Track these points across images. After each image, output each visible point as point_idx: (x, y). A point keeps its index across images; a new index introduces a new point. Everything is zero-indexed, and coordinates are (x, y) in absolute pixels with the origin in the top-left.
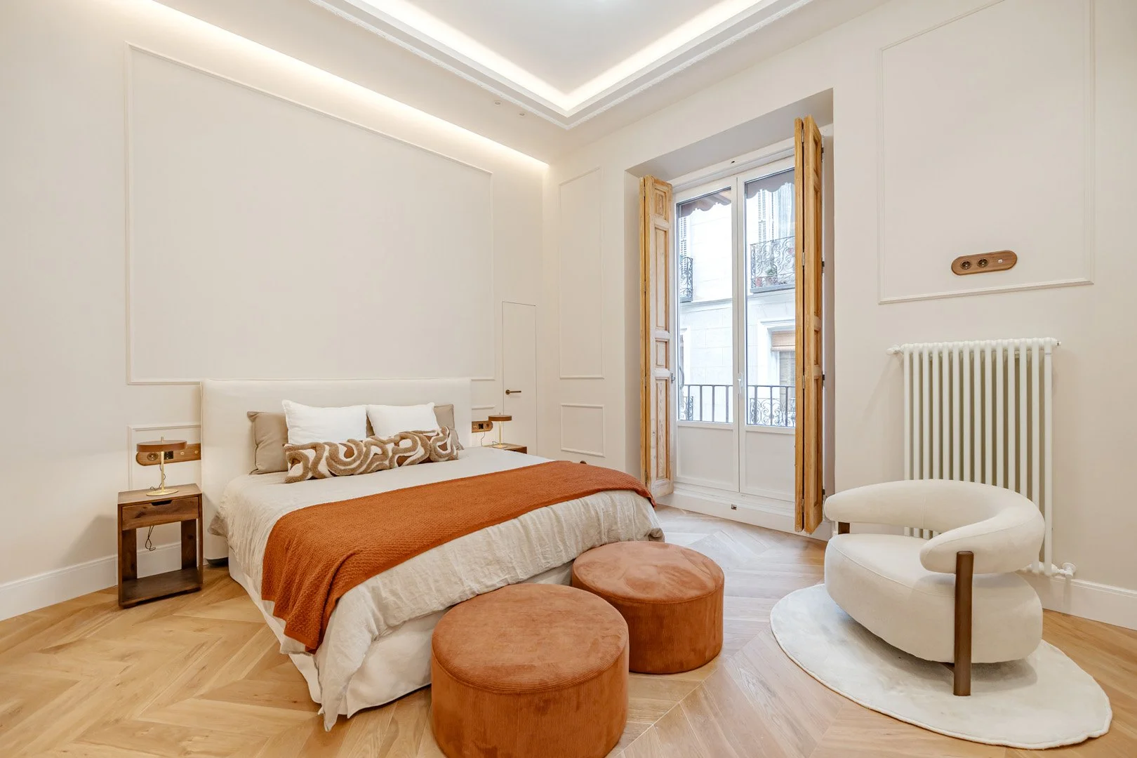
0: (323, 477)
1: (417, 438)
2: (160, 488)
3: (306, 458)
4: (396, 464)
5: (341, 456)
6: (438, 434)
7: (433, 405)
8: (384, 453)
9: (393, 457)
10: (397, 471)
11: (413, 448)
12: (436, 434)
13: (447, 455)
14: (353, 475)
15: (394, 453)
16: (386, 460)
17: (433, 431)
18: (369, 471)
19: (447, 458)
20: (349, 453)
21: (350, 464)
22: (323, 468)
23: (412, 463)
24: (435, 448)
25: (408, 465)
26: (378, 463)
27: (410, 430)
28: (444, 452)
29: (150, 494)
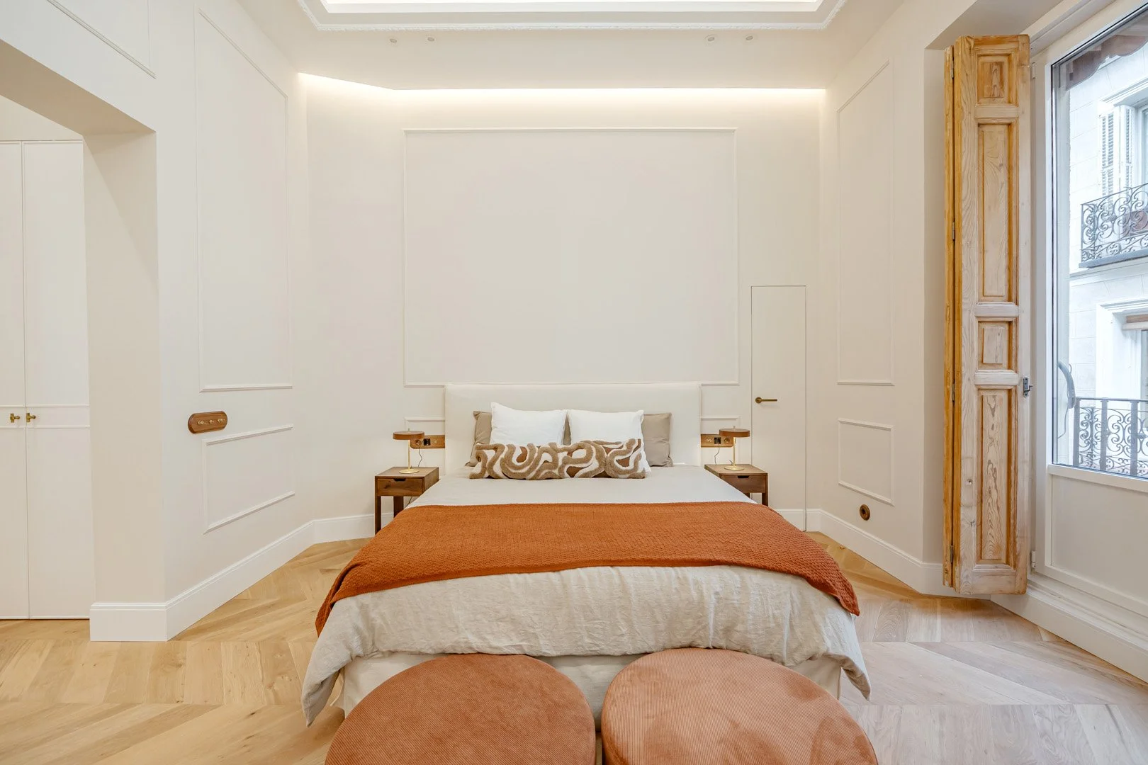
0: (498, 477)
1: (594, 449)
2: (407, 468)
3: (486, 458)
4: (567, 475)
5: (514, 460)
6: (622, 447)
7: (641, 412)
8: (555, 460)
9: (562, 467)
10: (568, 481)
11: (586, 460)
12: (620, 445)
13: (628, 472)
14: (525, 479)
15: (565, 463)
16: (555, 469)
17: (616, 443)
18: (540, 477)
19: (628, 475)
20: (521, 459)
21: (520, 468)
22: (497, 469)
23: (585, 476)
24: (611, 462)
25: (580, 477)
26: (547, 471)
27: (592, 440)
28: (624, 468)
29: (402, 471)
